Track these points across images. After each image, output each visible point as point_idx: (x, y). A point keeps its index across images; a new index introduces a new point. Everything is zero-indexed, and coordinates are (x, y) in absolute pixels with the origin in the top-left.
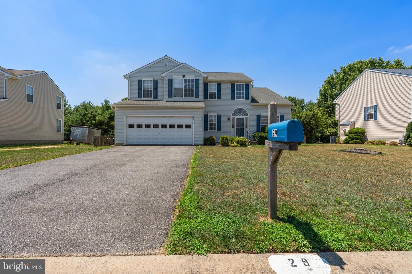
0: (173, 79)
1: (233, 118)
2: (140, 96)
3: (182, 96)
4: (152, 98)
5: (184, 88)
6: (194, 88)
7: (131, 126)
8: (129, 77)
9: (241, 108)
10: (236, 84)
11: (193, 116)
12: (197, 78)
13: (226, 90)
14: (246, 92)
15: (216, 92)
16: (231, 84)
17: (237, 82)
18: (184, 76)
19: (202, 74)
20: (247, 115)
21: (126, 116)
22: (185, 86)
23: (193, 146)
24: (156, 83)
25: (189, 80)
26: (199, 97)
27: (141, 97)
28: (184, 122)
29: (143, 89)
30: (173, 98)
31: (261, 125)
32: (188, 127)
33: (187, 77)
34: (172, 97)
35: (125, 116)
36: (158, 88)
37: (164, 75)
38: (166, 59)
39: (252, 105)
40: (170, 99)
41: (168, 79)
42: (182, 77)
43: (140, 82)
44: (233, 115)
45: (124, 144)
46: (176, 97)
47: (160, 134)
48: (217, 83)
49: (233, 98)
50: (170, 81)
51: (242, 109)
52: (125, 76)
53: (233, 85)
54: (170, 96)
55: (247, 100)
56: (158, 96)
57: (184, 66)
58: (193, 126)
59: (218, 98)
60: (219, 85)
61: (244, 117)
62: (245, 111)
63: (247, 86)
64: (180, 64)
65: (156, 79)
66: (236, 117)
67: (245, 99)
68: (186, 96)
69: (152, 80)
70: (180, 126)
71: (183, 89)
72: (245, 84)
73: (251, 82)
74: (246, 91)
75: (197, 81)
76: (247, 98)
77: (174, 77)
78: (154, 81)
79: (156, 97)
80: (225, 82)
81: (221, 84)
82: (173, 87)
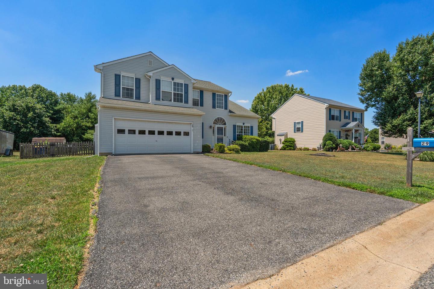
0: (161, 80)
1: (214, 126)
2: (117, 94)
3: (171, 101)
4: (133, 98)
5: (173, 92)
6: (183, 93)
7: (121, 131)
8: (102, 68)
9: (221, 117)
10: (216, 93)
11: (192, 123)
12: (186, 83)
13: (208, 99)
14: (225, 103)
15: (199, 99)
16: (213, 93)
17: (218, 92)
18: (173, 79)
19: (191, 80)
20: (225, 124)
21: (115, 119)
22: (175, 90)
23: (192, 154)
24: (138, 81)
25: (178, 83)
26: (188, 103)
27: (119, 96)
28: (182, 129)
29: (121, 86)
30: (161, 102)
31: (237, 134)
32: (187, 134)
33: (176, 81)
34: (160, 100)
35: (113, 119)
36: (141, 88)
37: (150, 74)
38: (150, 55)
39: (230, 116)
40: (158, 102)
41: (155, 79)
42: (171, 79)
43: (118, 77)
44: (214, 123)
45: (112, 153)
46: (164, 101)
47: (156, 141)
48: (200, 91)
49: (214, 107)
50: (158, 82)
51: (221, 119)
52: (96, 67)
53: (214, 94)
54: (158, 98)
55: (225, 110)
56: (141, 97)
57: (173, 68)
58: (192, 134)
59: (200, 106)
60: (202, 92)
61: (223, 126)
62: (224, 121)
63: (226, 96)
64: (167, 65)
65: (138, 77)
66: (217, 126)
67: (224, 109)
68: (174, 101)
69: (133, 78)
70: (178, 134)
71: (171, 92)
72: (224, 94)
73: (228, 94)
74: (225, 101)
75: (186, 86)
76: (226, 108)
77: (162, 78)
78: (136, 79)
79: (138, 98)
80: (208, 90)
81: (204, 92)
82: (161, 89)
